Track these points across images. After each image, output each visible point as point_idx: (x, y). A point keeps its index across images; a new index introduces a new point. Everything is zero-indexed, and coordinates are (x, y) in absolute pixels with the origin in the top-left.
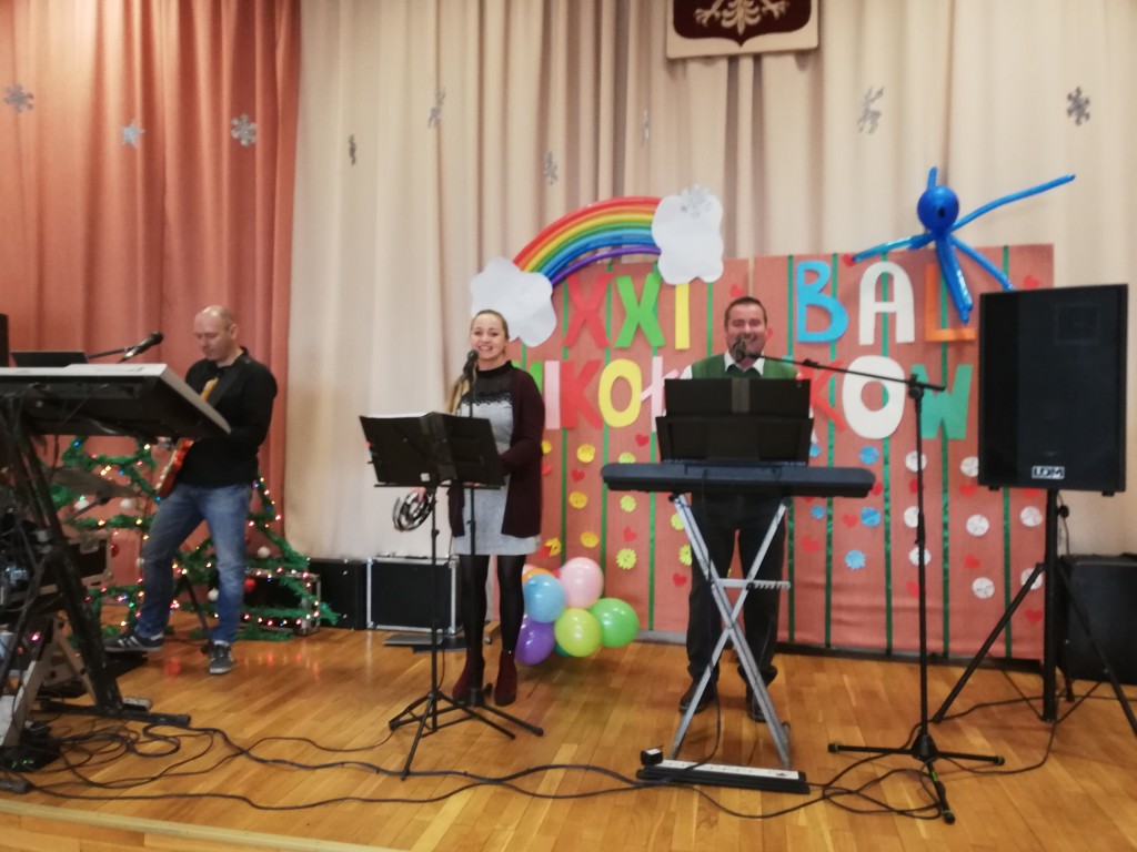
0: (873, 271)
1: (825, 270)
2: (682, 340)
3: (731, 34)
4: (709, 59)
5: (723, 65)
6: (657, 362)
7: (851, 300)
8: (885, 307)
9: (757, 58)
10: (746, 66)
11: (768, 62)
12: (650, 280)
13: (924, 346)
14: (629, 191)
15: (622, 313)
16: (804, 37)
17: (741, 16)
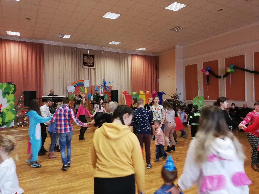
0: (100, 87)
1: (97, 87)
2: (86, 92)
3: (88, 66)
4: (86, 68)
5: (88, 69)
6: (84, 94)
7: (99, 89)
8: (101, 90)
9: (90, 68)
10: (89, 69)
11: (91, 69)
12: (83, 87)
13: (104, 93)
14: (80, 80)
15: (81, 90)
16: (94, 67)
17: (89, 65)
